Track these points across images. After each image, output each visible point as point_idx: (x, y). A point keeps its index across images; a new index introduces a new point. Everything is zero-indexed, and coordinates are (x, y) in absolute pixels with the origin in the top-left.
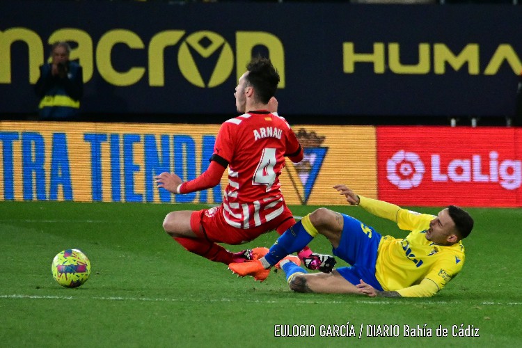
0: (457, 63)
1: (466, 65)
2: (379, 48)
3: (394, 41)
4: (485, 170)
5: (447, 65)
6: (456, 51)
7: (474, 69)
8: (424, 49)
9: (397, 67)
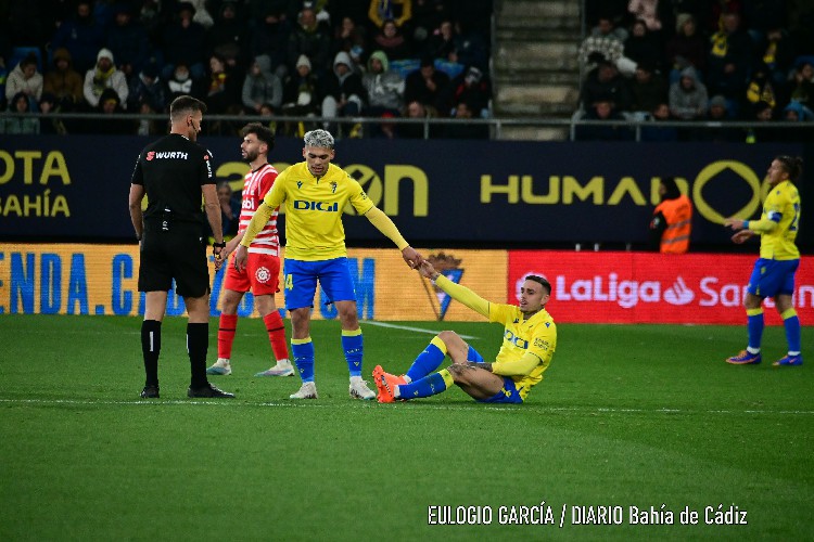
0: (583, 194)
1: (591, 196)
2: (513, 180)
3: (527, 174)
4: (605, 289)
5: (575, 196)
6: (583, 183)
7: (598, 200)
8: (554, 181)
9: (529, 198)
